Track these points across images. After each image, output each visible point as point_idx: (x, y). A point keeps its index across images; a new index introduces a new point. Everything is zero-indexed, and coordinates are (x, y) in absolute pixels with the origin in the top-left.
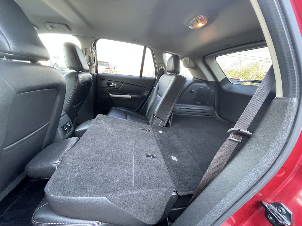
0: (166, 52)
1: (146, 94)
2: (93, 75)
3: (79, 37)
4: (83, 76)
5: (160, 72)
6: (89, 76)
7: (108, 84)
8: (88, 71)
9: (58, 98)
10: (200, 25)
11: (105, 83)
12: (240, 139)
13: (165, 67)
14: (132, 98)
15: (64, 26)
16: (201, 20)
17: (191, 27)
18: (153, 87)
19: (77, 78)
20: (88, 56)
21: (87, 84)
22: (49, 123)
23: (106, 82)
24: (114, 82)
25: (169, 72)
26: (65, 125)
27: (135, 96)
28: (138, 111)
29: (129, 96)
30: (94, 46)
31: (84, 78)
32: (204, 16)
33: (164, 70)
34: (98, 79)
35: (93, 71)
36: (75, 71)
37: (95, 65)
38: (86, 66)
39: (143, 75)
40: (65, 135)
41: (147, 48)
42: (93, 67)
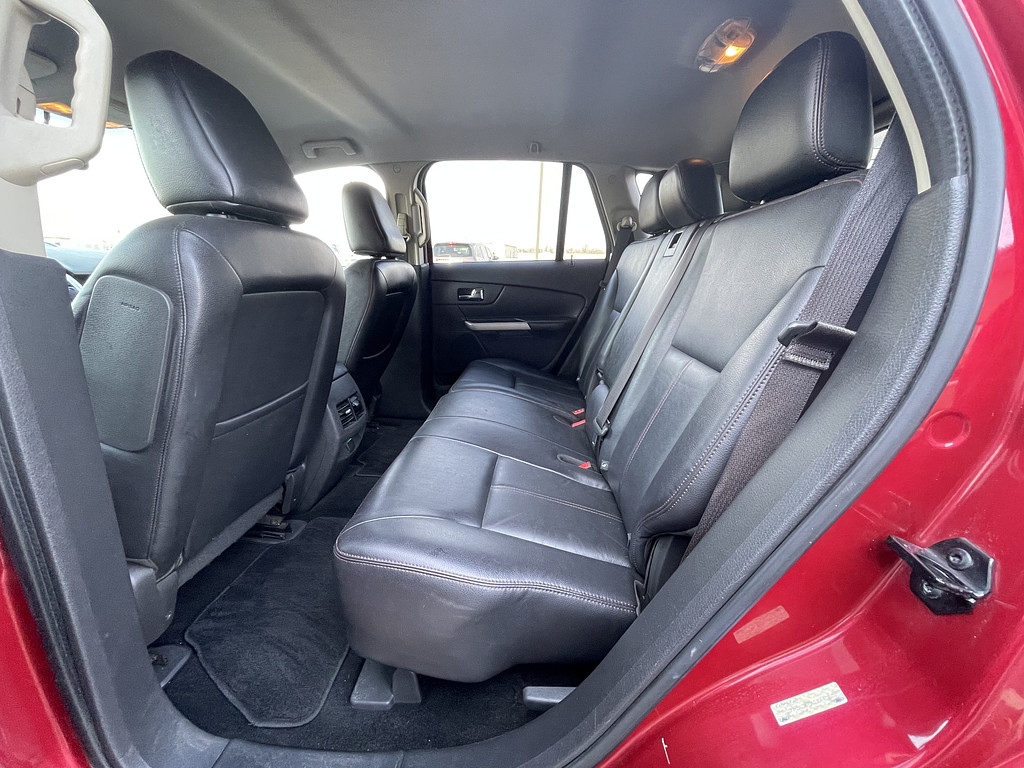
0: (637, 172)
1: (577, 314)
2: (418, 269)
3: (381, 166)
4: (394, 271)
5: (622, 238)
6: (407, 272)
7: (461, 291)
8: (405, 257)
9: (328, 319)
10: (733, 52)
11: (452, 289)
12: (823, 361)
13: (636, 219)
14: (533, 331)
15: (342, 143)
16: (731, 36)
17: (705, 69)
18: (599, 288)
19: (375, 273)
20: (403, 217)
21: (403, 289)
22: (306, 386)
23: (455, 287)
24: (480, 284)
25: (647, 230)
26: (346, 401)
27: (545, 324)
28: (554, 372)
29: (524, 325)
30: (418, 187)
31: (391, 274)
32: (737, 19)
33: (635, 228)
34: (433, 278)
35: (419, 257)
36: (369, 257)
37: (422, 240)
38: (398, 244)
39: (566, 257)
40: (344, 426)
41: (574, 167)
42: (419, 247)
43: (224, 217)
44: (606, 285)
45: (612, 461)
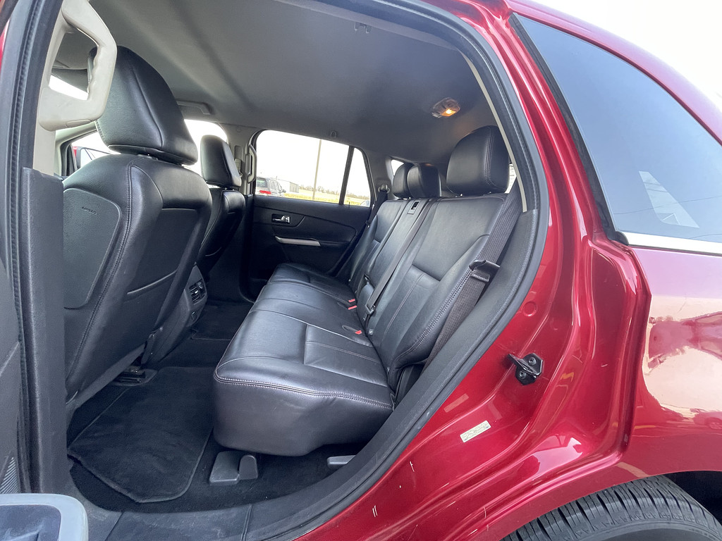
0: (392, 159)
1: (350, 239)
2: (246, 197)
3: (226, 125)
4: (233, 198)
5: (381, 195)
7: (274, 216)
8: (239, 189)
10: (449, 112)
11: (268, 214)
13: (390, 186)
14: (322, 247)
15: (203, 106)
16: (450, 106)
17: (435, 115)
18: (365, 226)
19: (223, 198)
20: (239, 161)
21: (237, 211)
22: (175, 274)
23: (271, 212)
24: (287, 213)
25: (396, 195)
26: (195, 285)
27: (330, 244)
28: (333, 274)
29: (317, 243)
30: (252, 144)
31: (233, 200)
32: (453, 99)
33: (388, 192)
34: (255, 206)
35: (247, 191)
36: (216, 187)
37: (251, 179)
38: (237, 180)
39: (346, 203)
40: (194, 302)
41: (355, 149)
42: (248, 183)
43: (150, 157)
44: (370, 224)
45: (375, 330)
